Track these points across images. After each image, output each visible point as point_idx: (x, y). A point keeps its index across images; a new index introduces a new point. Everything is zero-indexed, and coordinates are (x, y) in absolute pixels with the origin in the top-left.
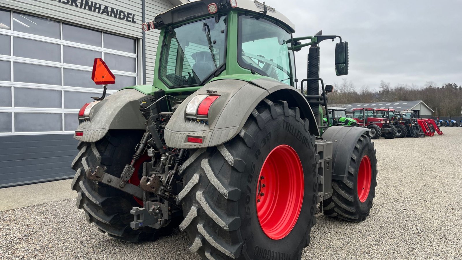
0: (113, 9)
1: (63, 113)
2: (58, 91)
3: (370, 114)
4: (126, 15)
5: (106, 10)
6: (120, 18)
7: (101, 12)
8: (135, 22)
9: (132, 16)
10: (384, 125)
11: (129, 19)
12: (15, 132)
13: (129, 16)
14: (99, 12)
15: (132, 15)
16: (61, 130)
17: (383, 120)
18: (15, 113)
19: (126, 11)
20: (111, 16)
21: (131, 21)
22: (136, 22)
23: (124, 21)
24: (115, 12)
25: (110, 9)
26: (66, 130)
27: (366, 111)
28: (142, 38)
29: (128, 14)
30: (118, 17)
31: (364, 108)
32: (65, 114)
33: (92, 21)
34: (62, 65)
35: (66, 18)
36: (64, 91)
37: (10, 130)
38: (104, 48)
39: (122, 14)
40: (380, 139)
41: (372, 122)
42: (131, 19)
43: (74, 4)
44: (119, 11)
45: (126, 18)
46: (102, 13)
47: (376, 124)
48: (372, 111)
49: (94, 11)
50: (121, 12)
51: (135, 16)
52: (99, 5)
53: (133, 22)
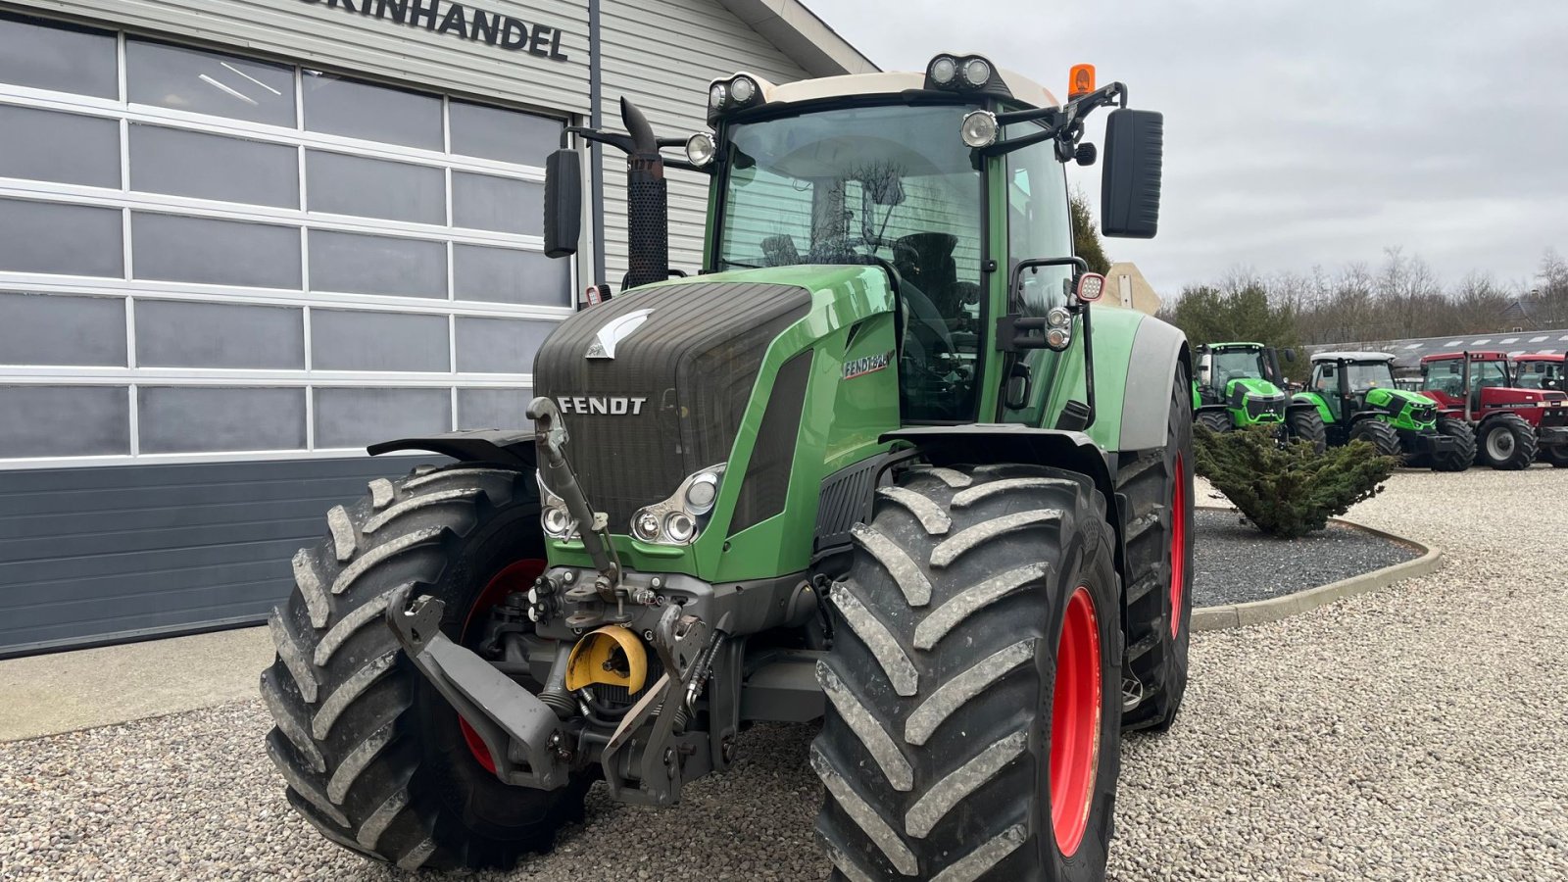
0: (480, 15)
1: (309, 384)
2: (289, 308)
3: (1493, 373)
4: (530, 34)
5: (456, 17)
6: (506, 45)
7: (437, 26)
8: (563, 58)
9: (550, 37)
10: (1548, 414)
11: (540, 47)
12: (140, 453)
13: (542, 35)
14: (430, 27)
15: (552, 31)
16: (303, 444)
17: (1546, 397)
18: (138, 388)
19: (529, 18)
20: (474, 37)
21: (549, 54)
22: (566, 56)
23: (522, 56)
24: (490, 24)
25: (469, 16)
26: (317, 445)
27: (1475, 366)
28: (590, 113)
29: (538, 28)
30: (499, 41)
31: (1466, 353)
32: (314, 388)
33: (407, 60)
34: (302, 217)
35: (312, 53)
36: (312, 309)
37: (124, 447)
38: (451, 153)
39: (514, 29)
40: (1533, 469)
41: (1500, 406)
42: (548, 48)
43: (340, 2)
44: (502, 20)
45: (529, 43)
46: (442, 30)
47: (1516, 412)
48: (1500, 364)
49: (414, 23)
50: (511, 22)
51: (562, 34)
52: (430, 2)
53: (556, 55)
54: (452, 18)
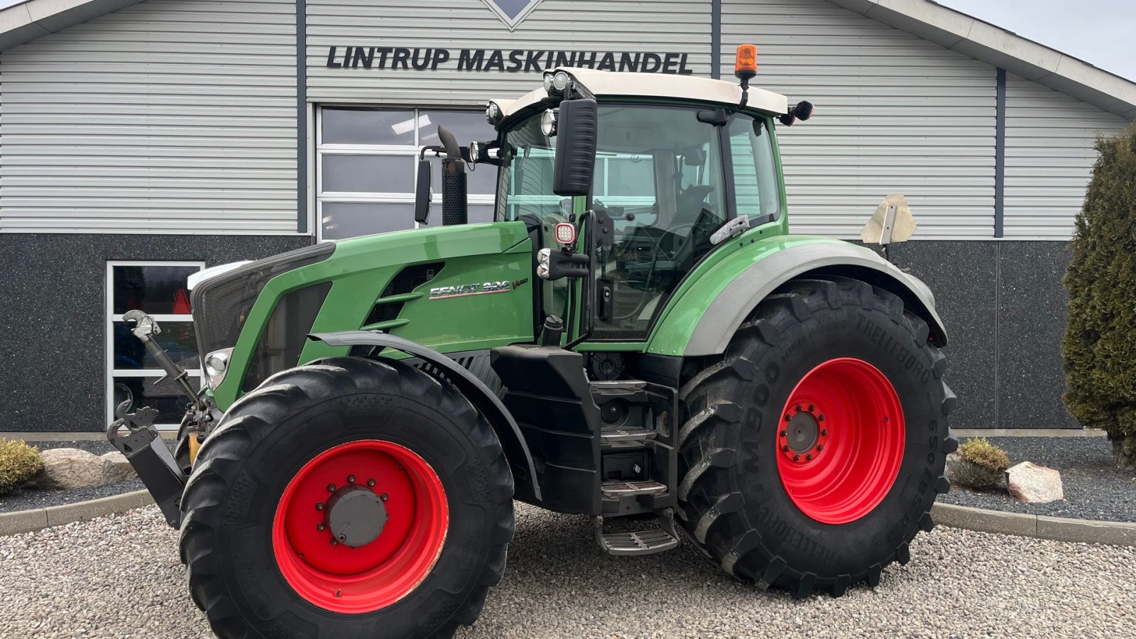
0: (625, 56)
4: (663, 60)
5: (608, 60)
6: (644, 70)
7: (596, 67)
8: (689, 72)
9: (679, 60)
11: (670, 68)
13: (672, 60)
14: (591, 67)
15: (681, 56)
19: (661, 51)
20: (621, 70)
21: (678, 71)
22: (692, 71)
24: (633, 59)
25: (617, 57)
29: (669, 55)
30: (640, 69)
39: (651, 60)
42: (677, 68)
43: (532, 68)
44: (642, 55)
45: (662, 66)
46: (600, 69)
50: (648, 55)
51: (688, 56)
52: (590, 54)
53: (683, 71)
54: (606, 62)
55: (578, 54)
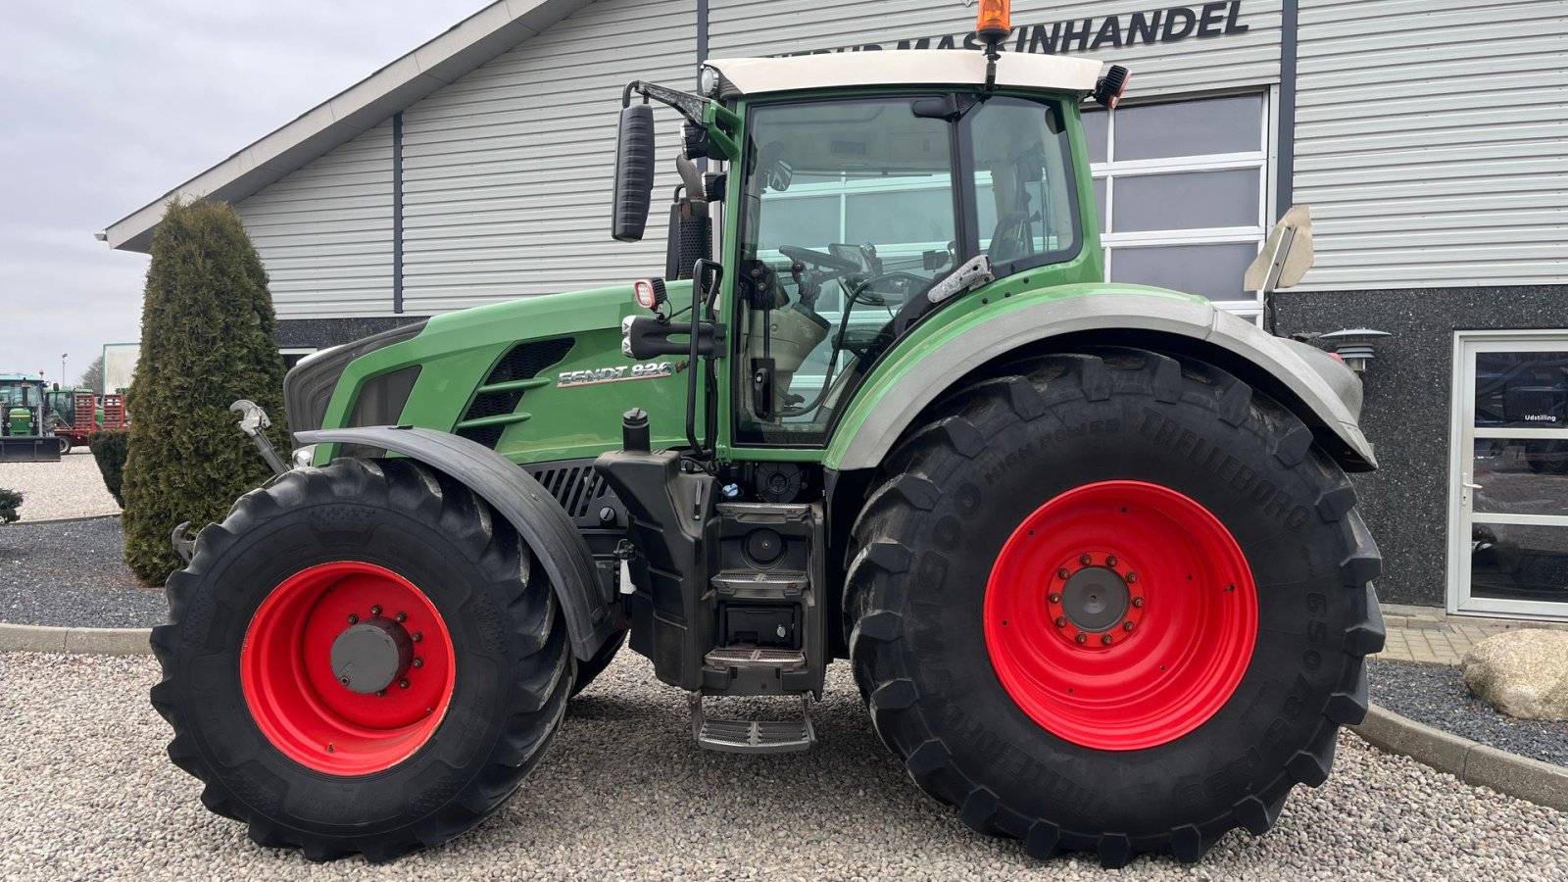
0: (1137, 18)
4: (1198, 17)
5: (1110, 29)
6: (1168, 38)
7: (1090, 45)
8: (1244, 29)
9: (1225, 13)
11: (1211, 27)
13: (1214, 14)
14: (1083, 48)
15: (1229, 5)
19: (1195, 2)
20: (1131, 42)
21: (1223, 30)
22: (1247, 26)
23: (1191, 44)
24: (1149, 23)
25: (1125, 23)
28: (1280, 80)
29: (1208, 7)
30: (1160, 36)
38: (1117, 160)
39: (1180, 18)
42: (1222, 26)
44: (1165, 14)
45: (1197, 27)
46: (1096, 46)
49: (1066, 49)
50: (1173, 12)
51: (1243, 3)
52: (1082, 23)
53: (1233, 29)
54: (1106, 31)
55: (1064, 26)
